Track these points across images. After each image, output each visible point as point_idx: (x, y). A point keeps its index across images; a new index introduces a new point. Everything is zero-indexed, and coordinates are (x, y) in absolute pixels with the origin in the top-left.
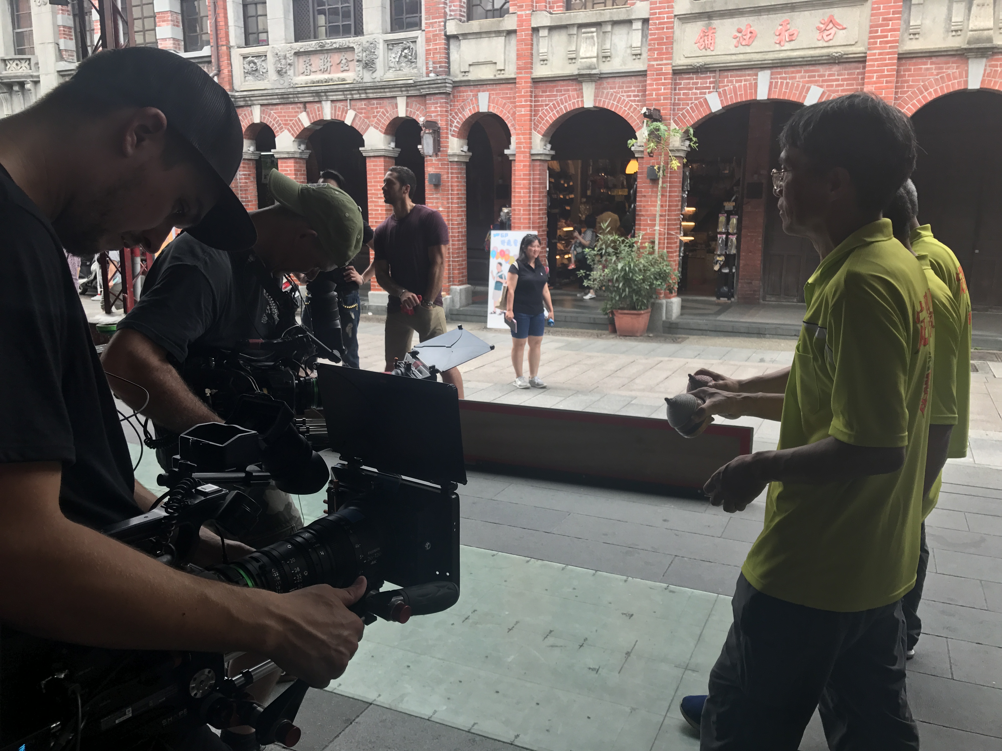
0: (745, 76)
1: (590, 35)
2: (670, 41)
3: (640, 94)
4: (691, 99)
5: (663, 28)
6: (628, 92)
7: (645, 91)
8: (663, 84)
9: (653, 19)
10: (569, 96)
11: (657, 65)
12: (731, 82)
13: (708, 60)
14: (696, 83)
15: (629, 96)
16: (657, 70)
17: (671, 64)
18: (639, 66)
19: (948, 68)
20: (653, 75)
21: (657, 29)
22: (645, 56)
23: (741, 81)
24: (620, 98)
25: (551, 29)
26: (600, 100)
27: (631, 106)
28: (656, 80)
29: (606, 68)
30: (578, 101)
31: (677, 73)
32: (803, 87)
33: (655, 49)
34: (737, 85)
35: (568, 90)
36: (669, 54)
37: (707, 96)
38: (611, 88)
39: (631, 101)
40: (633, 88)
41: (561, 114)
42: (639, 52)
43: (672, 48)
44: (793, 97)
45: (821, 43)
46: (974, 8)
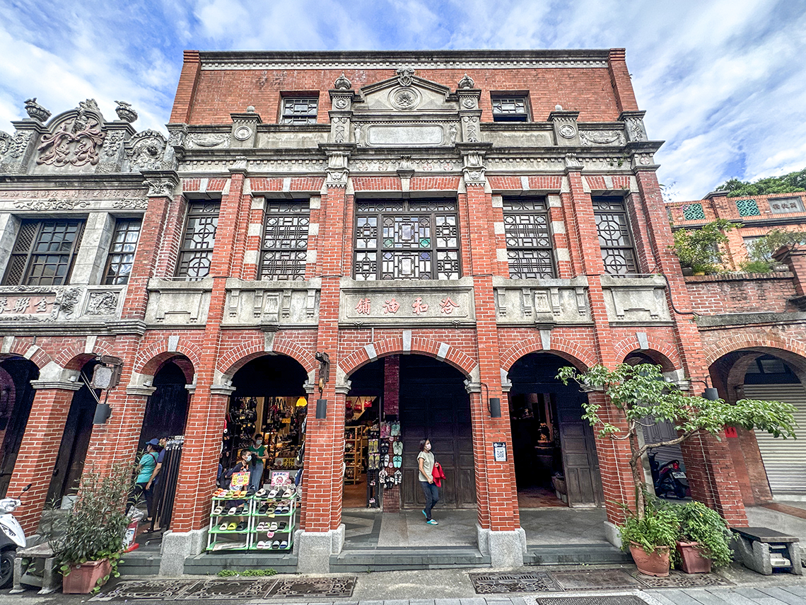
0: (393, 333)
1: (274, 297)
2: (337, 306)
3: (312, 343)
4: (353, 348)
5: (332, 296)
6: (303, 341)
7: (316, 340)
8: (331, 336)
9: (324, 290)
10: (252, 342)
11: (326, 322)
12: (383, 337)
13: (366, 321)
14: (357, 337)
15: (302, 344)
16: (326, 325)
17: (337, 322)
18: (311, 322)
19: (528, 336)
20: (323, 329)
21: (327, 297)
22: (317, 315)
23: (390, 337)
24: (295, 346)
25: (242, 291)
26: (278, 347)
27: (305, 352)
28: (325, 332)
29: (284, 322)
30: (259, 347)
31: (341, 328)
32: (436, 343)
33: (325, 310)
34: (388, 340)
35: (252, 337)
36: (336, 314)
37: (365, 347)
38: (288, 337)
39: (304, 347)
40: (306, 339)
41: (243, 356)
42: (312, 312)
43: (338, 310)
44: (429, 350)
45: (444, 315)
46: (536, 299)
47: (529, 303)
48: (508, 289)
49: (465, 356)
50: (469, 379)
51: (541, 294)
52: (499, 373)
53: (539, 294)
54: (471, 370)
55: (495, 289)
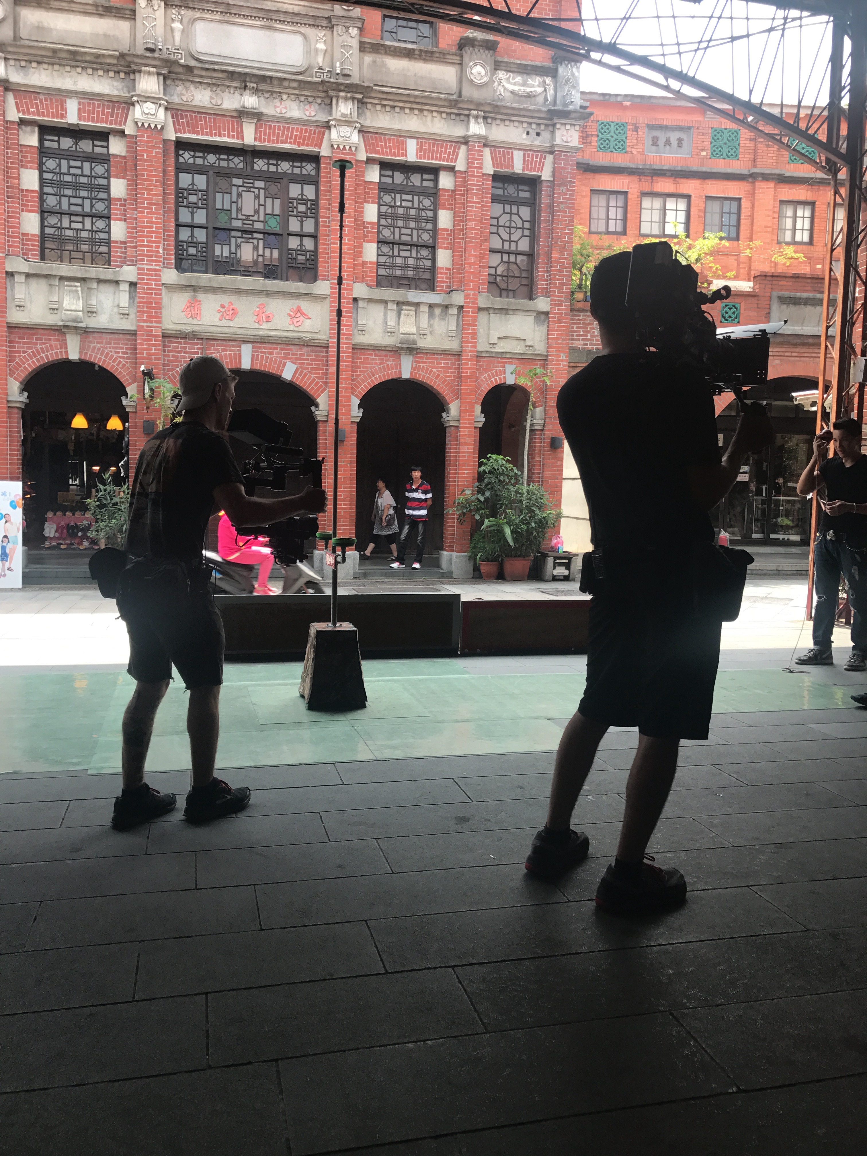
0: (229, 346)
1: (74, 288)
2: (159, 306)
3: (129, 352)
4: (180, 361)
5: (152, 294)
6: (117, 348)
7: (136, 349)
8: (154, 345)
9: (140, 283)
10: (51, 346)
11: (147, 326)
12: (218, 350)
13: (196, 328)
14: (185, 348)
15: (117, 352)
16: (146, 331)
17: (160, 327)
18: (127, 325)
19: (387, 360)
20: (143, 335)
21: (145, 293)
22: (132, 316)
23: (226, 350)
24: (107, 354)
25: (28, 276)
26: (86, 354)
27: (120, 362)
28: (146, 340)
29: (92, 323)
30: (61, 352)
31: (166, 336)
32: (280, 362)
33: (144, 312)
34: (223, 353)
35: (50, 340)
36: (158, 318)
38: (98, 343)
39: (119, 357)
40: (121, 346)
41: (42, 363)
42: (127, 312)
43: (161, 313)
44: (272, 369)
45: (292, 328)
46: (402, 317)
47: (392, 322)
48: (370, 301)
49: (314, 380)
50: (317, 405)
51: (409, 310)
52: (350, 401)
53: (406, 310)
54: (319, 395)
55: (355, 300)
